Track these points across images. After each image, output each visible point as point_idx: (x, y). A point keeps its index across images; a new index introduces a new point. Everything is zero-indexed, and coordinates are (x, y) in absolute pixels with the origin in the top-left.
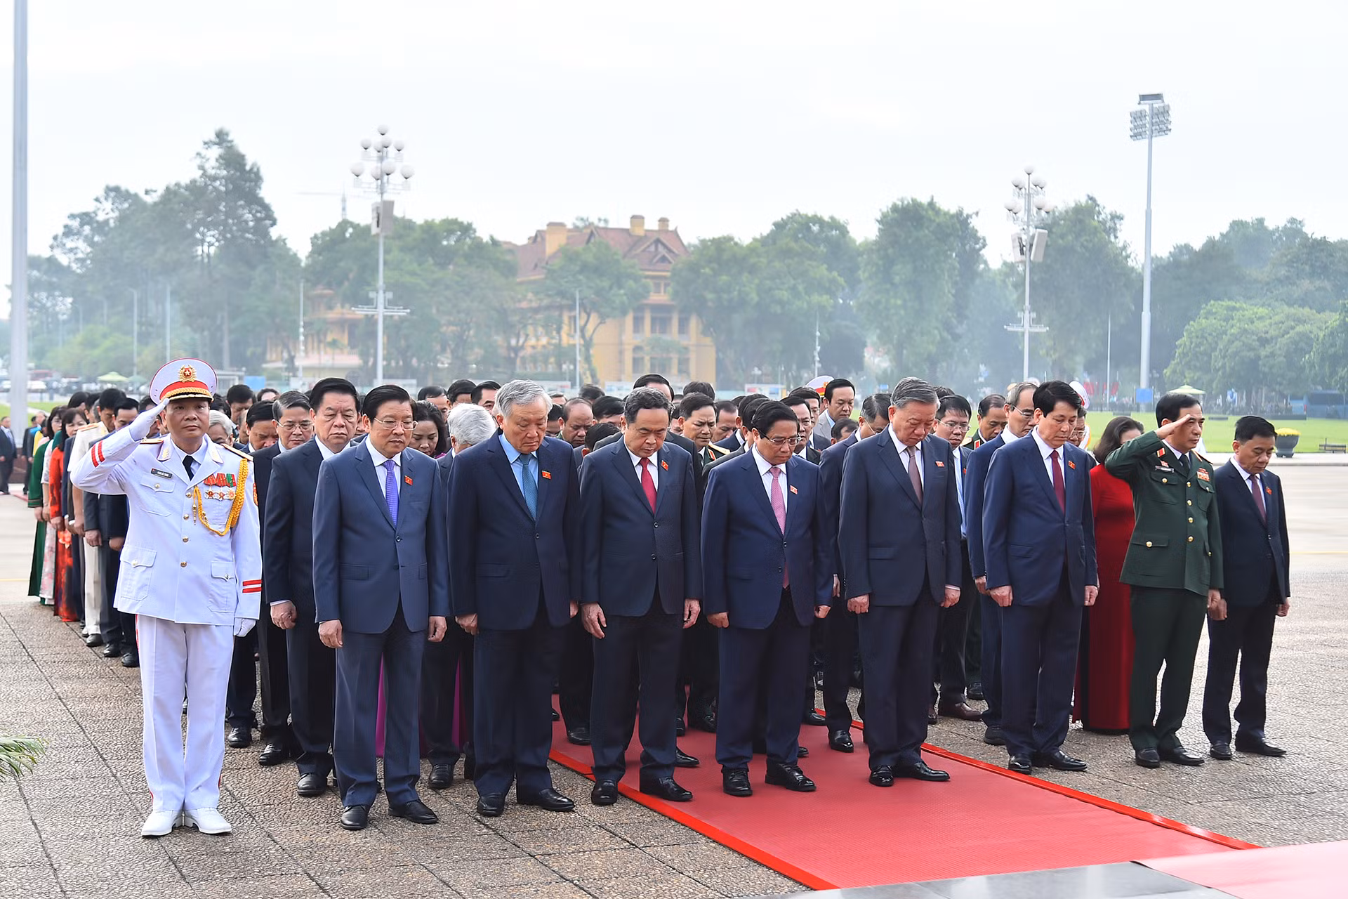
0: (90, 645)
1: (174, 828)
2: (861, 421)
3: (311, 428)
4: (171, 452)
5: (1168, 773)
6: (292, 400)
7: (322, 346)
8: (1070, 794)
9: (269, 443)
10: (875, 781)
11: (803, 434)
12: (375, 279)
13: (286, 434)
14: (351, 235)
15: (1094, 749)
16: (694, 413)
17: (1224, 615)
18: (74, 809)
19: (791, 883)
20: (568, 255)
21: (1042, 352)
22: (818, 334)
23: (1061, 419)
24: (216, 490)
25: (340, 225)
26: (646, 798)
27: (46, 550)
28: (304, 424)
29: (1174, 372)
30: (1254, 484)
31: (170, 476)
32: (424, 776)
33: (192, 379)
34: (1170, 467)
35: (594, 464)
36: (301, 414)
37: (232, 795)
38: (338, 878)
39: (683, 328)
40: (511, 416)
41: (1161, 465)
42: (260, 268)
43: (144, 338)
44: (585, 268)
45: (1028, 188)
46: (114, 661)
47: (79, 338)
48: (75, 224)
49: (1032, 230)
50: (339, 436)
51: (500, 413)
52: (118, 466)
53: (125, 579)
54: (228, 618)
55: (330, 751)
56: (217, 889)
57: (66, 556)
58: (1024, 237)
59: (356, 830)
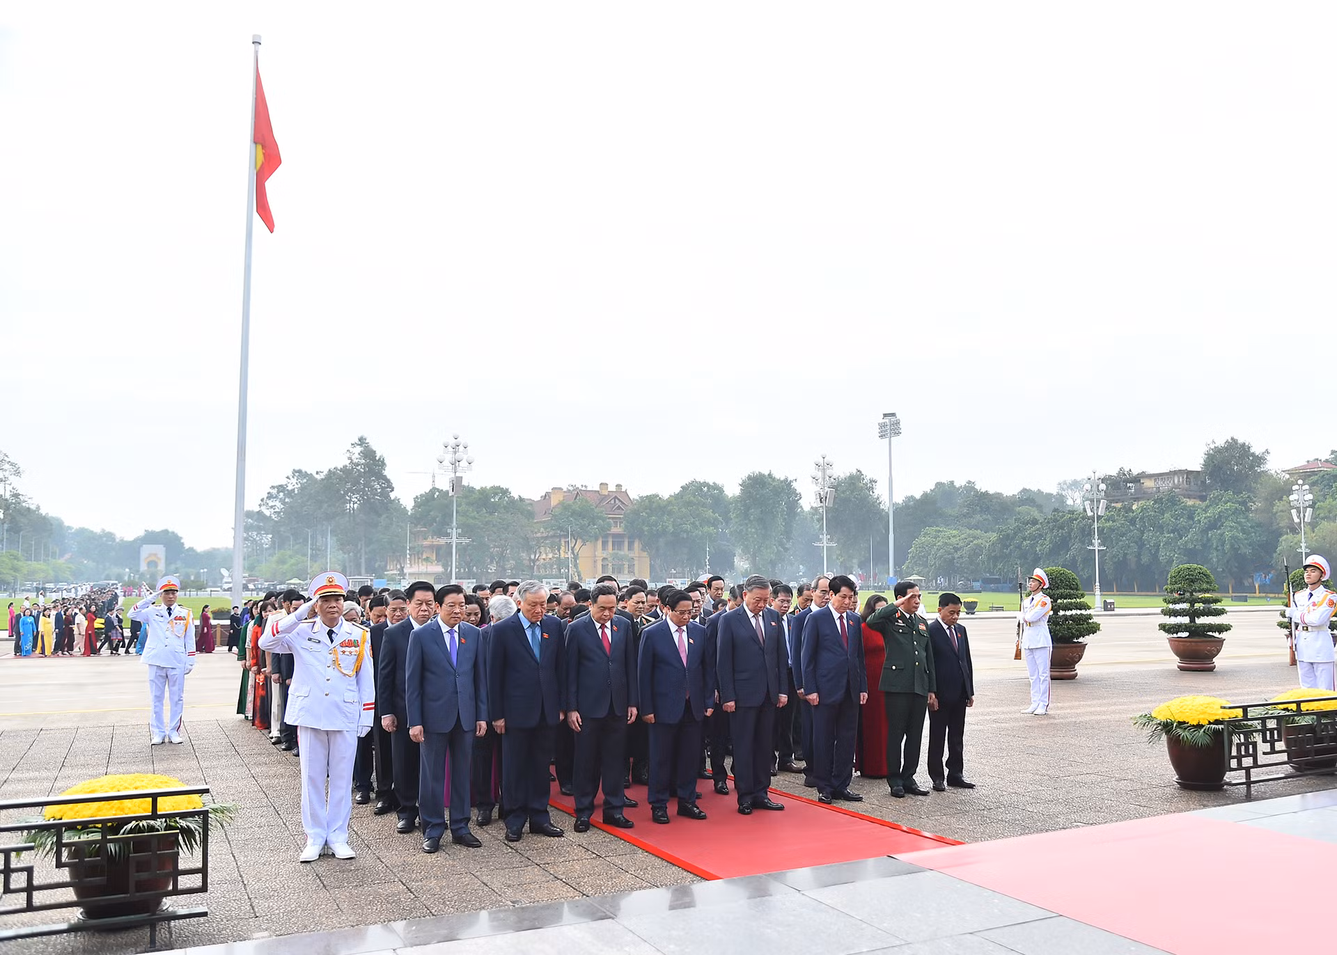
0: (274, 744)
1: (320, 856)
2: (729, 600)
3: (406, 611)
4: (320, 627)
5: (910, 800)
6: (396, 595)
7: (420, 560)
8: (854, 815)
9: (382, 620)
10: (741, 811)
11: (697, 609)
12: (452, 522)
13: (391, 616)
14: (438, 496)
15: (867, 788)
16: (633, 596)
17: (936, 708)
18: (258, 846)
19: (692, 876)
20: (564, 506)
21: (834, 557)
22: (708, 549)
23: (845, 596)
24: (347, 649)
25: (431, 490)
26: (606, 827)
27: (249, 687)
28: (402, 609)
29: (908, 567)
30: (951, 631)
31: (319, 642)
32: (474, 818)
33: (332, 584)
34: (903, 623)
35: (574, 629)
36: (401, 603)
37: (356, 833)
38: (420, 883)
39: (630, 548)
40: (526, 600)
41: (898, 622)
42: (384, 516)
43: (314, 558)
44: (574, 513)
45: (824, 466)
46: (288, 752)
47: (275, 558)
48: (274, 491)
49: (827, 489)
50: (424, 616)
51: (519, 599)
52: (287, 636)
53: (291, 705)
54: (354, 726)
55: (417, 805)
56: (345, 893)
57: (260, 690)
58: (822, 493)
59: (431, 853)
